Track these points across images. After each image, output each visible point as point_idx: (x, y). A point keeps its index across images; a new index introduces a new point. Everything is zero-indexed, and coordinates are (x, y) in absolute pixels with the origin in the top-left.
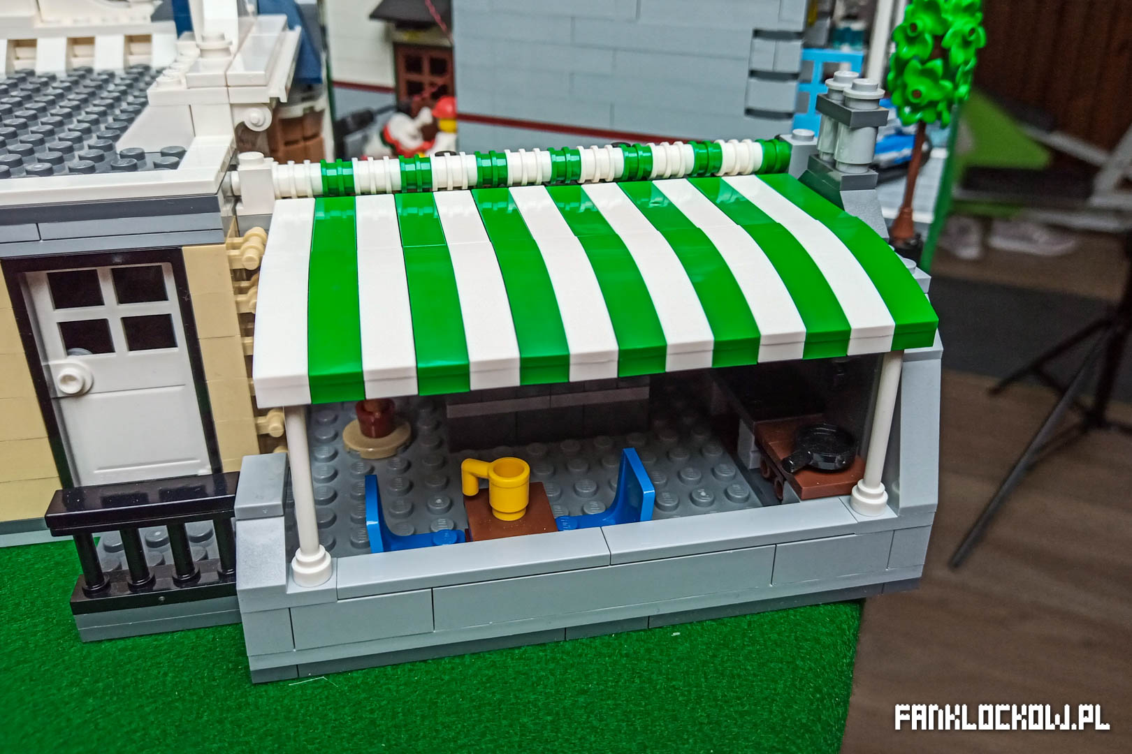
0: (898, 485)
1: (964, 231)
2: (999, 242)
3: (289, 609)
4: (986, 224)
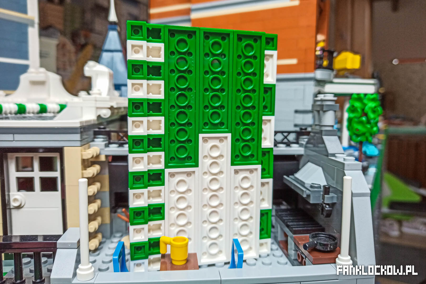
1: (391, 225)
4: (400, 222)
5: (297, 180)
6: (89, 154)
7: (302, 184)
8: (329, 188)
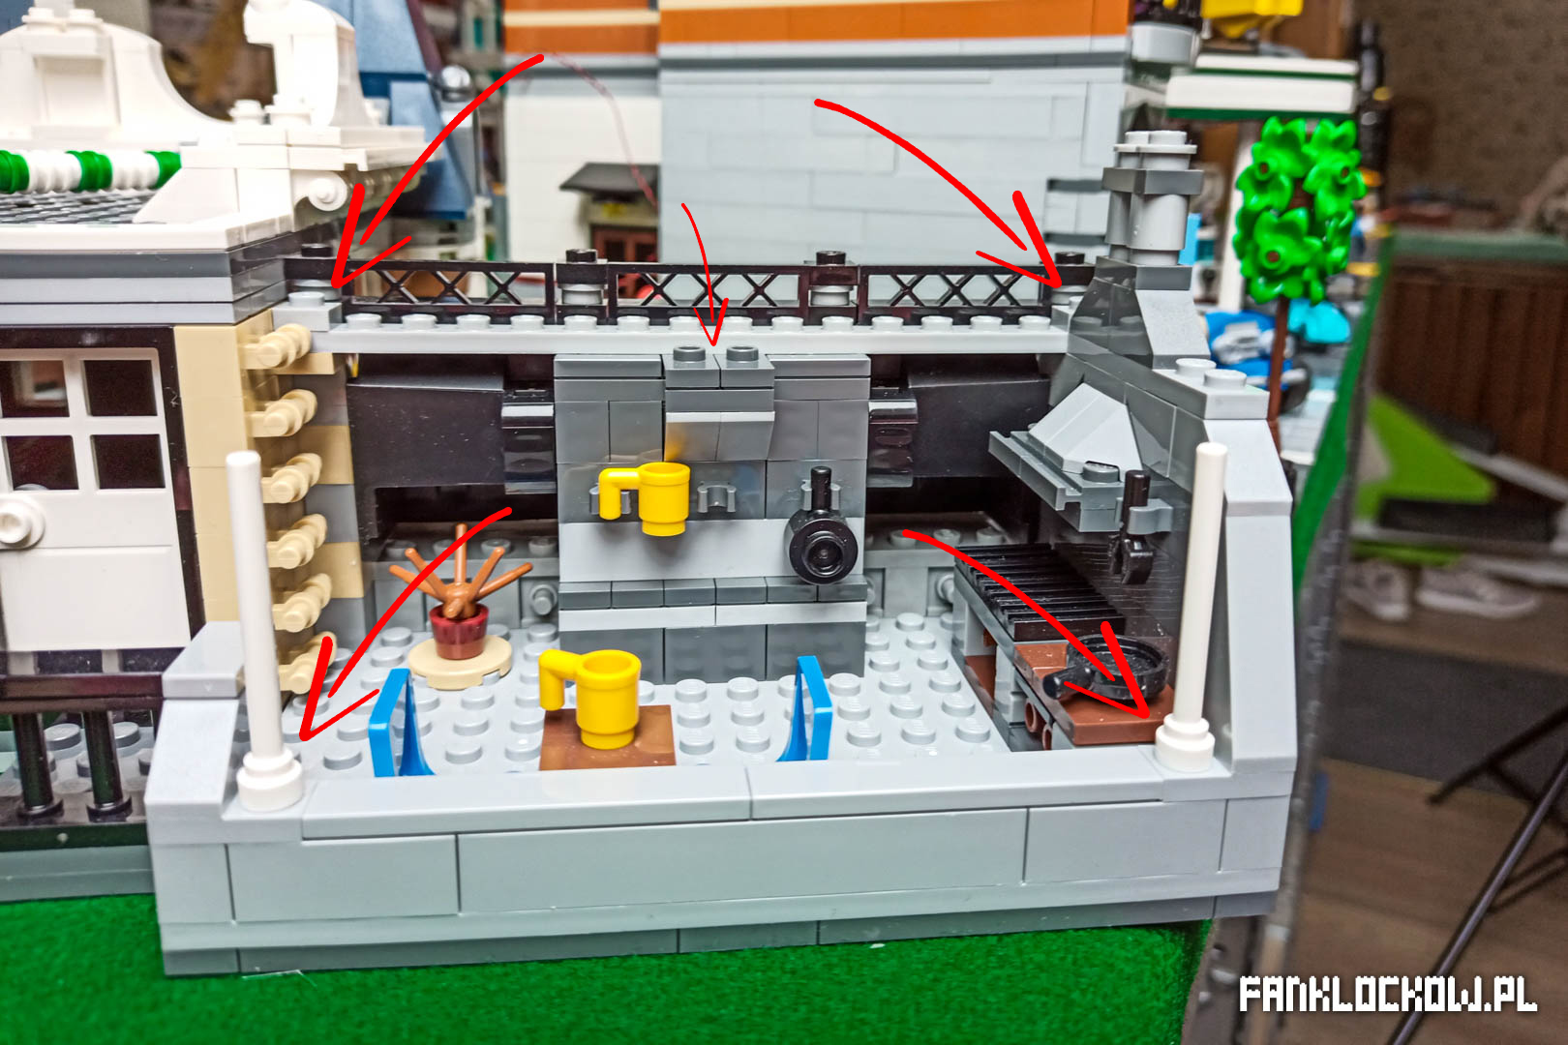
0: (1230, 728)
1: (1383, 581)
2: (1431, 598)
3: (226, 847)
4: (1414, 573)
5: (1037, 448)
6: (269, 351)
7: (1055, 463)
8: (1146, 481)
